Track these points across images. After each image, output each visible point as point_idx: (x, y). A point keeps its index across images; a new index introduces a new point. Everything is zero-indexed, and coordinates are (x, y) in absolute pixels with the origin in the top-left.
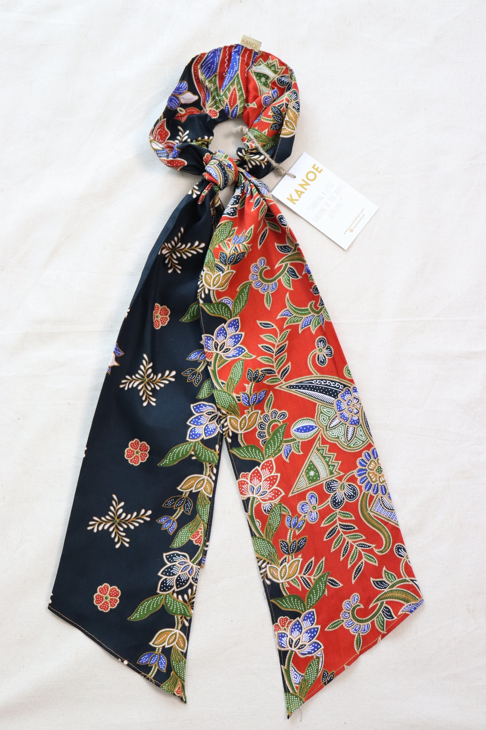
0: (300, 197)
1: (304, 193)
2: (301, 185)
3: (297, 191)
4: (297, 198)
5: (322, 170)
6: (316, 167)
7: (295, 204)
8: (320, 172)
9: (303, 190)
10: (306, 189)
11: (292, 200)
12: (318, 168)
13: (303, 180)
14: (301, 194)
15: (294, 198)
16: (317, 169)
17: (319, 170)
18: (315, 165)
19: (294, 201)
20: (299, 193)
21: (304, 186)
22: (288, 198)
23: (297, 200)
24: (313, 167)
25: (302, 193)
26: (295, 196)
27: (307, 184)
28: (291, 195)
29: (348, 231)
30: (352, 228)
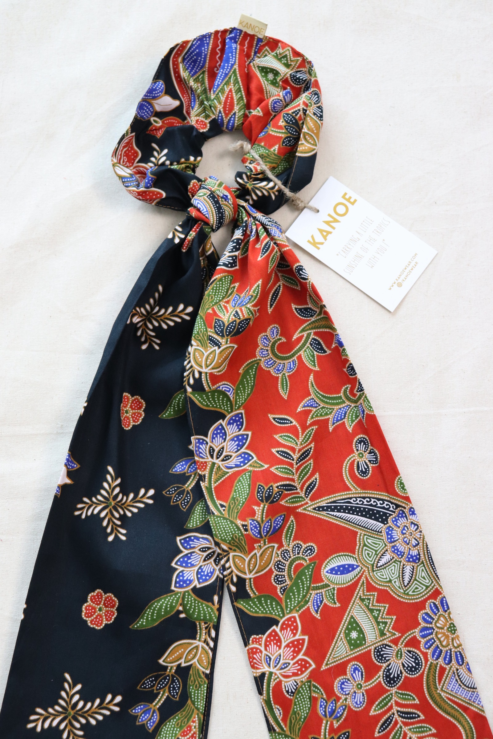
0: (326, 239)
1: (331, 233)
2: (327, 223)
3: (321, 231)
4: (322, 240)
5: (355, 201)
6: (347, 197)
7: (319, 248)
8: (353, 203)
9: (328, 229)
10: (334, 228)
11: (315, 244)
12: (350, 198)
13: (329, 215)
14: (327, 235)
15: (317, 241)
16: (348, 200)
17: (352, 200)
18: (346, 194)
19: (318, 246)
20: (325, 234)
21: (332, 224)
22: (309, 241)
23: (322, 244)
24: (344, 197)
25: (329, 233)
26: (319, 238)
27: (336, 221)
28: (312, 237)
29: (395, 285)
30: (400, 281)
